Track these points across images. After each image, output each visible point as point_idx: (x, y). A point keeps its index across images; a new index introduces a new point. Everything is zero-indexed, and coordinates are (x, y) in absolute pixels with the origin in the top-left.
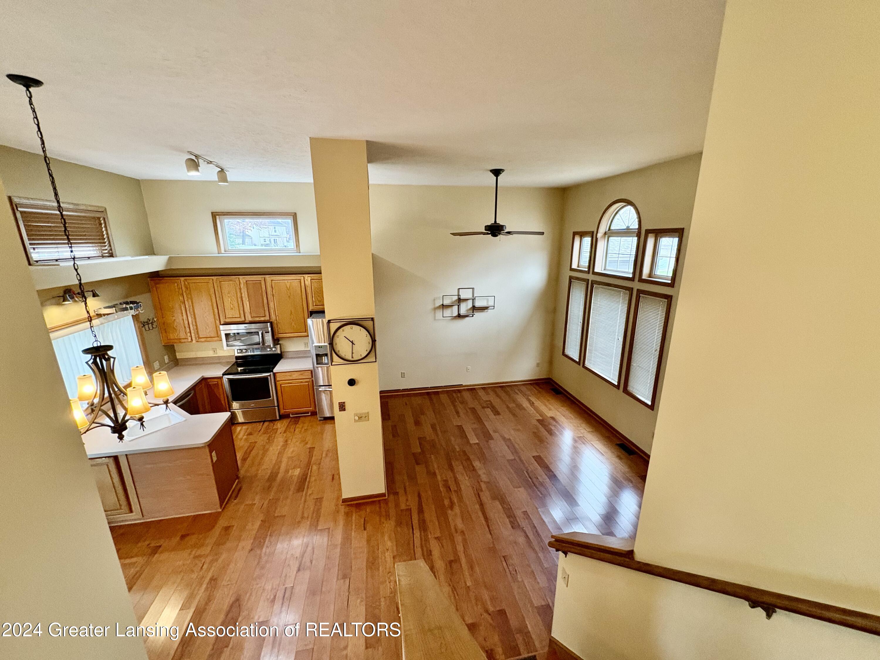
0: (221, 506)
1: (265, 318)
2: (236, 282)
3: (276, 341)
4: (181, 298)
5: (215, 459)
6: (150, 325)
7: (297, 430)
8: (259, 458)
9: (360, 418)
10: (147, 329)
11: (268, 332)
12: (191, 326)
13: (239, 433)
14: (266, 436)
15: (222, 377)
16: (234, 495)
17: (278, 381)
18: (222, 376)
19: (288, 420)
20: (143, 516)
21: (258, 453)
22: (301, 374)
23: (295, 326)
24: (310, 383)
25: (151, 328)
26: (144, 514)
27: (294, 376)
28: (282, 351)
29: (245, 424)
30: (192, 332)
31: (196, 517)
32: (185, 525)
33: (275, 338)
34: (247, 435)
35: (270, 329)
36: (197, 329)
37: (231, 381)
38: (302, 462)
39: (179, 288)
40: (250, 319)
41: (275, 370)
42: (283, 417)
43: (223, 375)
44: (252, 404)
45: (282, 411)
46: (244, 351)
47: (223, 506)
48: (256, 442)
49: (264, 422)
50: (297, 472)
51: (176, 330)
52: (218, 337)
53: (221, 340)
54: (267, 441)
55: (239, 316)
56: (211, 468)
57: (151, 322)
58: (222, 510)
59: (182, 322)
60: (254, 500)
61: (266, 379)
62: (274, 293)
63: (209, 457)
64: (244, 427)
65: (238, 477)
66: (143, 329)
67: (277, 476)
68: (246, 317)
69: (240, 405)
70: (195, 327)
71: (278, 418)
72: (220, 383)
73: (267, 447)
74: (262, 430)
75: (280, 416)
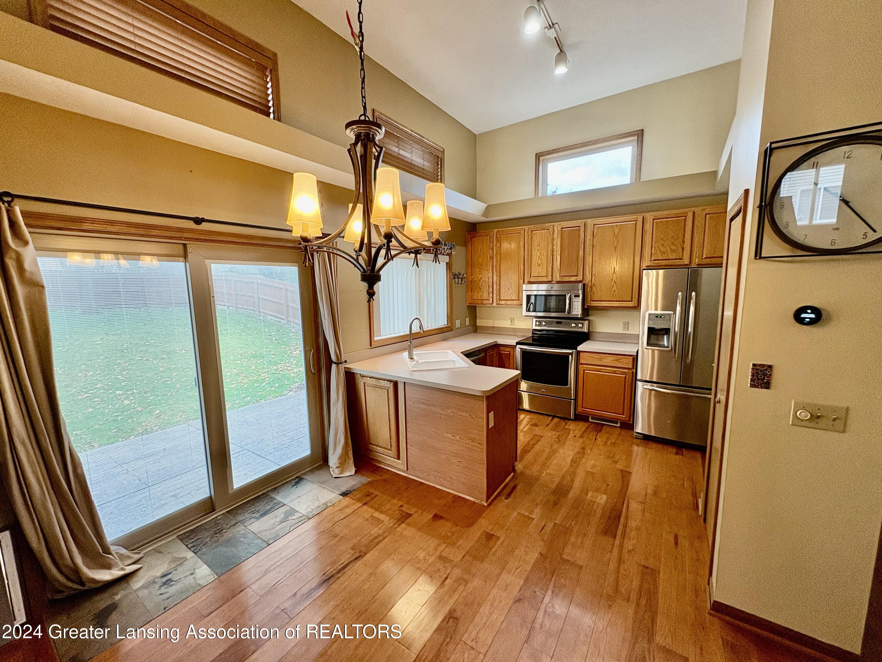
0: (488, 497)
1: (577, 278)
2: (550, 230)
3: (586, 311)
4: (491, 252)
5: (491, 424)
6: (460, 280)
7: (599, 439)
8: (544, 457)
9: (815, 418)
10: (457, 282)
11: (578, 296)
12: (495, 286)
13: (523, 420)
14: (555, 434)
15: (516, 346)
16: (506, 491)
17: (581, 364)
18: (515, 344)
19: (587, 424)
20: (407, 470)
21: (543, 451)
22: (617, 360)
23: (616, 291)
24: (629, 377)
25: (460, 283)
26: (409, 467)
27: (605, 361)
28: (591, 330)
29: (530, 413)
30: (495, 292)
31: (457, 498)
32: (442, 502)
33: (586, 307)
34: (531, 425)
35: (580, 292)
36: (500, 289)
37: (524, 353)
38: (609, 487)
39: (491, 242)
40: (558, 279)
41: (580, 348)
42: (580, 418)
43: (518, 343)
44: (543, 387)
45: (580, 409)
46: (544, 323)
47: (490, 500)
48: (542, 437)
49: (554, 417)
50: (602, 499)
51: (480, 289)
52: (518, 300)
53: (522, 305)
54: (557, 440)
55: (545, 275)
56: (485, 433)
57: (461, 277)
58: (489, 505)
59: (487, 280)
60: (532, 512)
61: (565, 357)
62: (594, 244)
63: (485, 416)
64: (528, 417)
65: (514, 470)
66: (454, 280)
67: (568, 491)
68: (554, 277)
69: (528, 386)
70: (498, 287)
71: (572, 417)
72: (512, 352)
73: (555, 446)
74: (551, 425)
75: (575, 415)
